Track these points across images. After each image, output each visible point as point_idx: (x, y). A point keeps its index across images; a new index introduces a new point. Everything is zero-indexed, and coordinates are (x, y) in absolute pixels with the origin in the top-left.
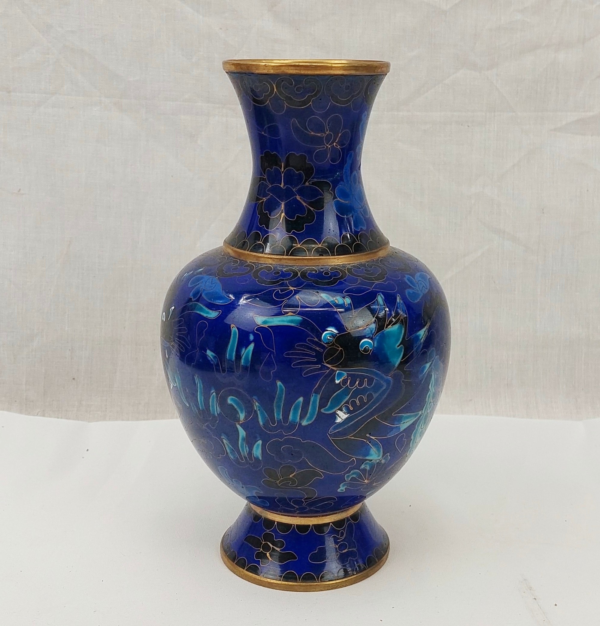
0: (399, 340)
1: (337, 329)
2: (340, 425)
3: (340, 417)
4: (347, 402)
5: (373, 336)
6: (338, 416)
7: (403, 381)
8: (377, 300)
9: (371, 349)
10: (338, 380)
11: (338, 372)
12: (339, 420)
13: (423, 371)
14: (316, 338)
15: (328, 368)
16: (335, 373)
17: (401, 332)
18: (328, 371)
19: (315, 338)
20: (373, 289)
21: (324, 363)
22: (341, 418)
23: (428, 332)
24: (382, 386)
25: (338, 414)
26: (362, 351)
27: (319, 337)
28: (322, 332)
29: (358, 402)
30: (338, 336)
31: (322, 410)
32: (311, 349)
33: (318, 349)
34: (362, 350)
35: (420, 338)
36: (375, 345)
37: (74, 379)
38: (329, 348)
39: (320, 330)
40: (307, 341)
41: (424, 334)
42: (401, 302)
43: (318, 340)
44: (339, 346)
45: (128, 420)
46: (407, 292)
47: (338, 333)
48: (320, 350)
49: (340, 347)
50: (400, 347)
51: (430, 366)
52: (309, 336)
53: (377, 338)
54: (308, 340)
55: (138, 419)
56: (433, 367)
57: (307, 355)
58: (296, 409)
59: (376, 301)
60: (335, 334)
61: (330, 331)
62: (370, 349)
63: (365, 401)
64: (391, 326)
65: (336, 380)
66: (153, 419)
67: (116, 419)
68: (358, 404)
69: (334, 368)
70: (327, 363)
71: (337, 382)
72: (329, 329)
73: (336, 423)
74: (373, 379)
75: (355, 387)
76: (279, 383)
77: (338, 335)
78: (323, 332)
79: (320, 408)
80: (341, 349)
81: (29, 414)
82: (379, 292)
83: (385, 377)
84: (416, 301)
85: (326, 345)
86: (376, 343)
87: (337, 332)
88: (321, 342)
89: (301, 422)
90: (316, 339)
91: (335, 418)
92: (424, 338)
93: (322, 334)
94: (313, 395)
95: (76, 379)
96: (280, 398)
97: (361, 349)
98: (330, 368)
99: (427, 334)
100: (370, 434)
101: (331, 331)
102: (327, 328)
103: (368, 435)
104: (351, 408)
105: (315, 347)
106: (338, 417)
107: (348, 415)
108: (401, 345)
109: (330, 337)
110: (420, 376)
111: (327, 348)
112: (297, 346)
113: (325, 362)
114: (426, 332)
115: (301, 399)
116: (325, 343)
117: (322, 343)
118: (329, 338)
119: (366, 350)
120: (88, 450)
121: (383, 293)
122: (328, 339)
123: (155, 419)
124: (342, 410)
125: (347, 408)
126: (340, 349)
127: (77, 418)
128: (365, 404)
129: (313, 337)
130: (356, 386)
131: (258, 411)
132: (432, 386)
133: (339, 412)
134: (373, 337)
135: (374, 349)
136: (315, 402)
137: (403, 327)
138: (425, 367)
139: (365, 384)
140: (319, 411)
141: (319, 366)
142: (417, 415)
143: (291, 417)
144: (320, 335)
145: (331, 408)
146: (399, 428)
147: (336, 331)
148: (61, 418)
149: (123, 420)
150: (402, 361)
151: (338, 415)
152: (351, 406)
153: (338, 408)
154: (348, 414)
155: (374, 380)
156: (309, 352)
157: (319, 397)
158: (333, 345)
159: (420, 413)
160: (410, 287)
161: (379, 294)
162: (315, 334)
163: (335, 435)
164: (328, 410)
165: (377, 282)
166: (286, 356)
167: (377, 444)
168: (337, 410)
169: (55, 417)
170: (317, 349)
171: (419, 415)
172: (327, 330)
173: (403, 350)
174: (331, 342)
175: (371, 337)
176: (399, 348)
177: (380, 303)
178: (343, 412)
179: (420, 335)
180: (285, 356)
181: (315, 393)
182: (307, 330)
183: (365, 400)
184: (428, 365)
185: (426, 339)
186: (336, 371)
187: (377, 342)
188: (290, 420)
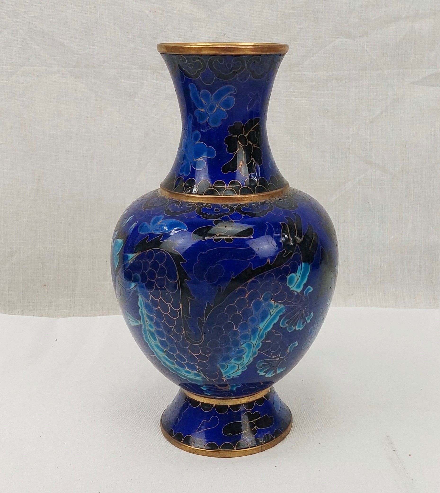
37: (45, 285)
45: (87, 316)
55: (95, 315)
66: (107, 315)
67: (78, 316)
81: (11, 313)
95: (46, 284)
114: (134, 258)
120: (56, 340)
123: (108, 315)
127: (48, 316)
148: (36, 316)
149: (83, 316)
169: (31, 315)
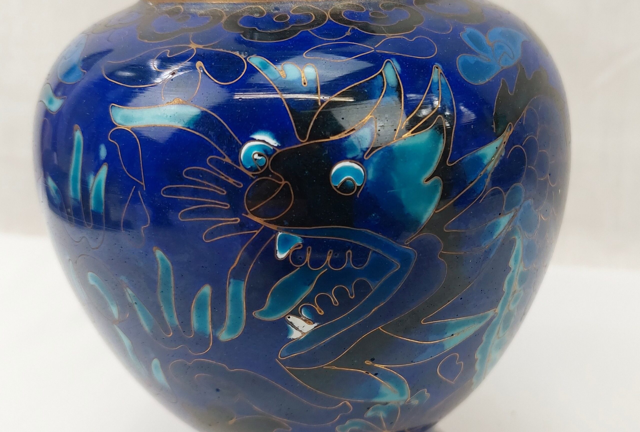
0: (431, 165)
1: (277, 137)
2: (299, 344)
3: (297, 329)
4: (309, 299)
5: (365, 155)
6: (293, 326)
7: (442, 255)
8: (381, 74)
9: (360, 185)
10: (282, 251)
11: (280, 234)
12: (295, 335)
13: (491, 233)
14: (226, 157)
15: (257, 226)
16: (274, 236)
17: (436, 147)
18: (257, 232)
19: (224, 157)
20: (377, 51)
21: (247, 214)
22: (301, 331)
23: (507, 148)
24: (390, 266)
25: (291, 322)
26: (338, 189)
27: (235, 155)
28: (241, 144)
29: (334, 299)
30: (278, 154)
31: (256, 314)
32: (217, 181)
33: (231, 181)
34: (336, 187)
35: (486, 162)
36: (370, 177)
38: (258, 179)
39: (236, 138)
40: (209, 164)
41: (495, 154)
42: (444, 80)
43: (232, 162)
44: (282, 177)
46: (459, 60)
47: (278, 147)
48: (237, 186)
49: (283, 179)
50: (433, 180)
51: (509, 223)
52: (213, 151)
53: (375, 160)
54: (211, 161)
56: (518, 224)
57: (207, 194)
58: (201, 307)
59: (380, 77)
60: (272, 148)
61: (259, 140)
62: (358, 184)
63: (350, 297)
64: (412, 133)
65: (278, 252)
68: (336, 303)
69: (273, 227)
70: (254, 213)
71: (281, 256)
72: (257, 136)
73: (291, 340)
74: (366, 251)
75: (324, 268)
76: (159, 254)
77: (278, 151)
78: (244, 143)
79: (250, 309)
80: (286, 185)
82: (390, 56)
83: (396, 245)
84: (481, 82)
85: (250, 174)
86: (371, 171)
87: (276, 145)
88: (239, 166)
89: (218, 334)
90: (227, 160)
91: (287, 331)
92: (495, 163)
93: (240, 147)
94: (229, 283)
96: (166, 284)
97: (336, 184)
98: (262, 225)
99: (503, 154)
100: (372, 360)
101: (264, 141)
102: (252, 133)
103: (368, 363)
104: (320, 312)
105: (226, 178)
106: (293, 328)
107: (316, 325)
108: (436, 178)
109: (260, 155)
110: (486, 244)
111: (253, 180)
112: (187, 173)
113: (248, 212)
114: (500, 150)
115: (207, 290)
116: (249, 170)
117: (241, 168)
118: (256, 156)
119: (345, 187)
121: (399, 59)
122: (256, 159)
124: (298, 315)
125: (312, 312)
126: (283, 183)
128: (351, 303)
129: (221, 155)
130: (326, 266)
131: (135, 305)
132: (516, 261)
133: (293, 319)
134: (365, 158)
135: (365, 184)
136: (236, 296)
137: (442, 137)
138: (495, 226)
139: (349, 262)
140: (249, 317)
141: (237, 220)
142: (483, 318)
143: (195, 323)
144: (237, 151)
145: (274, 310)
146: (441, 346)
147: (273, 142)
150: (436, 212)
151: (293, 324)
152: (320, 307)
153: (290, 310)
154: (314, 323)
155: (371, 252)
156: (213, 188)
157: (243, 286)
158: (267, 173)
159: (491, 313)
160: (470, 51)
161: (388, 61)
162: (225, 147)
163: (293, 362)
164: (267, 313)
165: (390, 36)
166: (166, 194)
167: (395, 377)
168: (288, 314)
170: (229, 181)
171: (488, 319)
172: (254, 140)
173: (440, 189)
174: (262, 167)
175: (360, 156)
176: (429, 183)
177: (389, 82)
178: (302, 320)
179: (484, 156)
180: (164, 196)
181: (234, 278)
182: (208, 137)
183: (352, 295)
184: (504, 221)
185: (499, 165)
186: (277, 232)
187: (376, 170)
188: (195, 328)
